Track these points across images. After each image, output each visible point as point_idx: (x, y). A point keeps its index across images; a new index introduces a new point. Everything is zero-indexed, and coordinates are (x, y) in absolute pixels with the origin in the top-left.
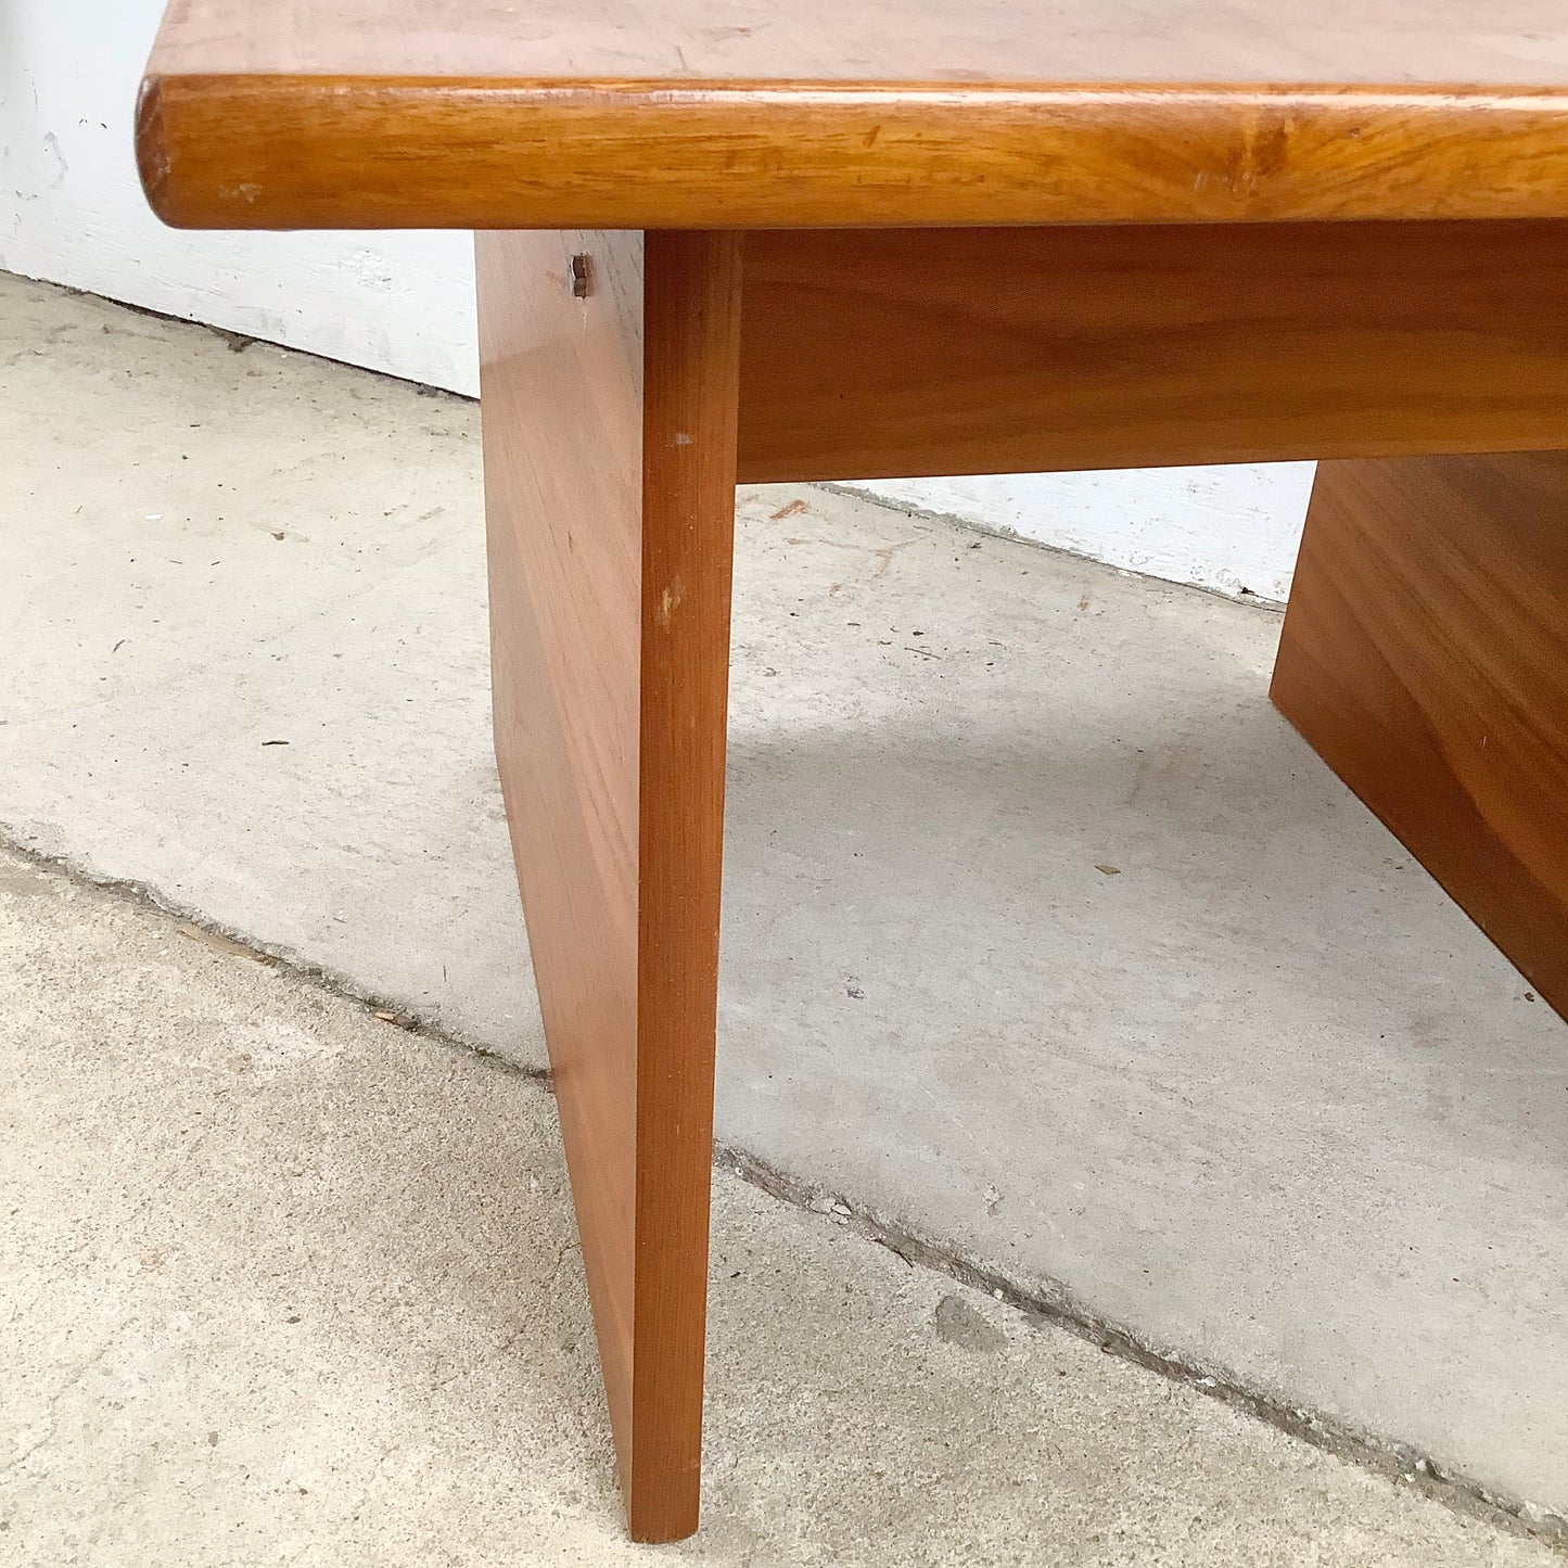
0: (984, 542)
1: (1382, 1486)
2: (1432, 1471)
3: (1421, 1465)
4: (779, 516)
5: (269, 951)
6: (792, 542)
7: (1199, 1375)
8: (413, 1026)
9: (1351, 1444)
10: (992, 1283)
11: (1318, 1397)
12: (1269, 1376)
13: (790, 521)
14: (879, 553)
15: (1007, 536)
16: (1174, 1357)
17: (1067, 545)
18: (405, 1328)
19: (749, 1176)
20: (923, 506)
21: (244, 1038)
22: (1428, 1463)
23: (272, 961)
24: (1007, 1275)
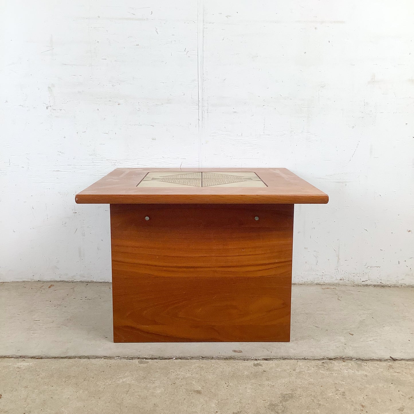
0: (88, 284)
1: (198, 360)
2: (203, 357)
3: (201, 357)
4: (50, 287)
5: (10, 356)
6: (55, 290)
7: (172, 358)
8: (41, 358)
9: (192, 358)
10: (143, 358)
11: (187, 355)
12: (181, 355)
13: (52, 288)
14: (72, 289)
15: (92, 282)
16: (169, 357)
17: (103, 281)
18: (69, 382)
19: (105, 359)
20: (75, 281)
21: (16, 366)
22: (202, 357)
23: (12, 357)
24: (145, 357)
